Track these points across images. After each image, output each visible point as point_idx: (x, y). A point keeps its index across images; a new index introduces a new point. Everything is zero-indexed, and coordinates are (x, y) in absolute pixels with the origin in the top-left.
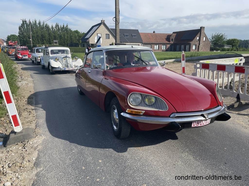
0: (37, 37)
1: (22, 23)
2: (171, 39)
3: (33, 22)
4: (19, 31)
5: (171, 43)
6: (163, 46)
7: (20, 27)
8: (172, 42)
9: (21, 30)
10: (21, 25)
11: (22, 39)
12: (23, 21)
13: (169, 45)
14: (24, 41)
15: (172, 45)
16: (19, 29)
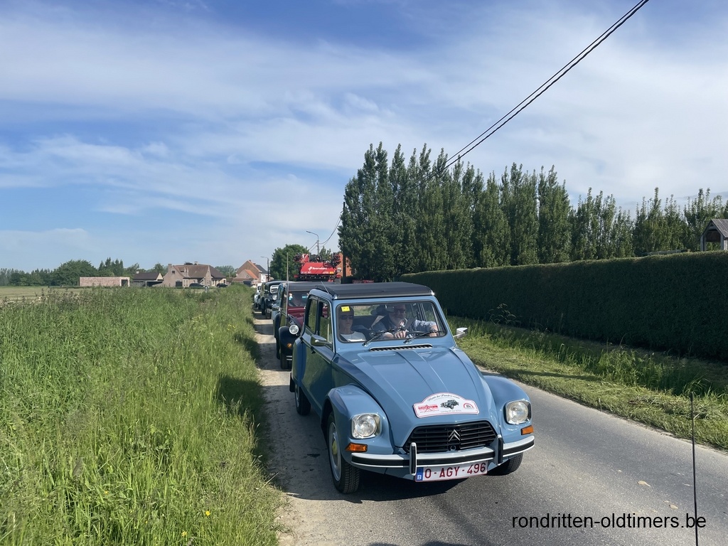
0: (448, 230)
1: (361, 167)
3: (413, 160)
7: (350, 186)
9: (356, 199)
10: (357, 177)
11: (360, 248)
12: (368, 157)
14: (365, 254)
16: (349, 195)
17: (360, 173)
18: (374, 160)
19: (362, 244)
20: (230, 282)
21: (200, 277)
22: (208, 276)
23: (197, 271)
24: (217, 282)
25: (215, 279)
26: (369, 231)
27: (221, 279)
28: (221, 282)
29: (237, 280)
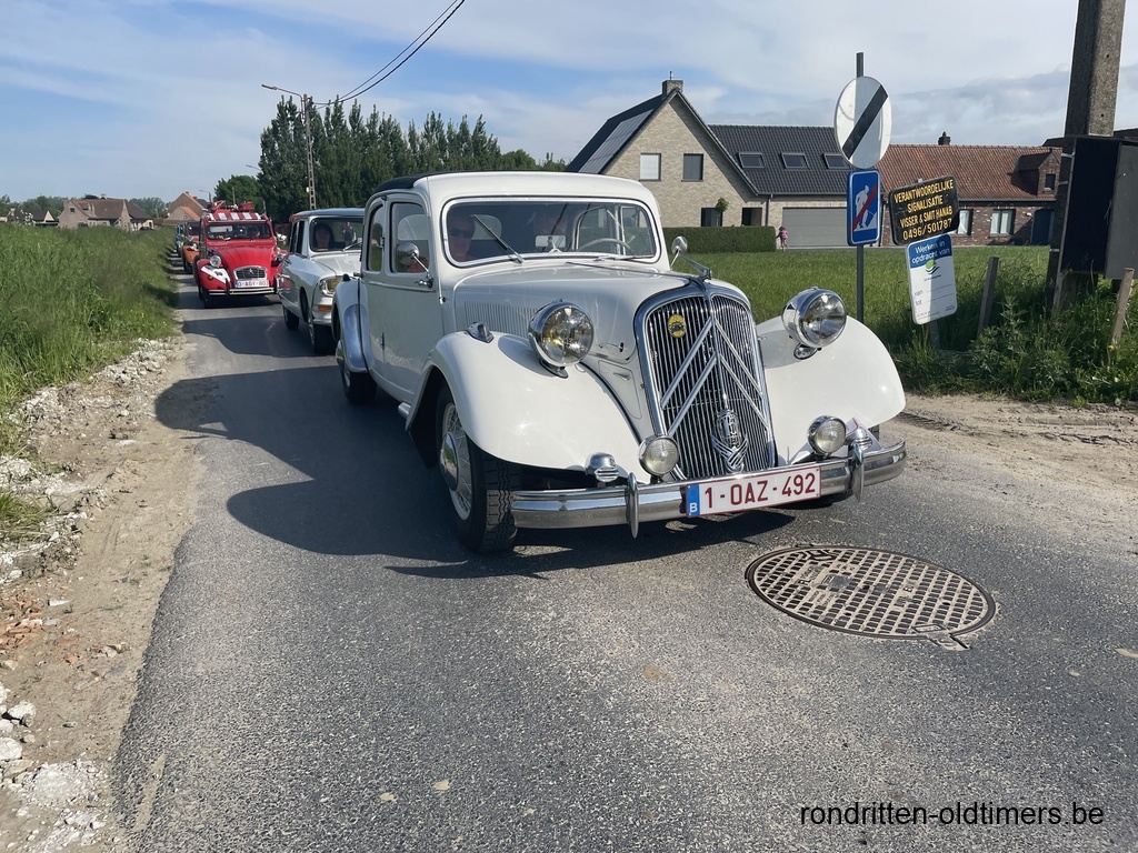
0: (342, 182)
1: (275, 117)
2: (1043, 179)
3: (327, 110)
4: (262, 157)
5: (1040, 198)
6: (995, 216)
7: (265, 136)
8: (1047, 194)
9: (273, 149)
10: (271, 127)
11: (276, 194)
12: (280, 108)
13: (1030, 212)
14: (282, 200)
15: (1046, 211)
16: (264, 145)
17: (273, 122)
18: (286, 110)
19: (278, 190)
20: (159, 225)
21: (114, 217)
22: (125, 217)
23: (107, 209)
24: (140, 226)
25: (135, 220)
26: (285, 180)
27: (145, 220)
28: (146, 224)
29: (168, 222)
